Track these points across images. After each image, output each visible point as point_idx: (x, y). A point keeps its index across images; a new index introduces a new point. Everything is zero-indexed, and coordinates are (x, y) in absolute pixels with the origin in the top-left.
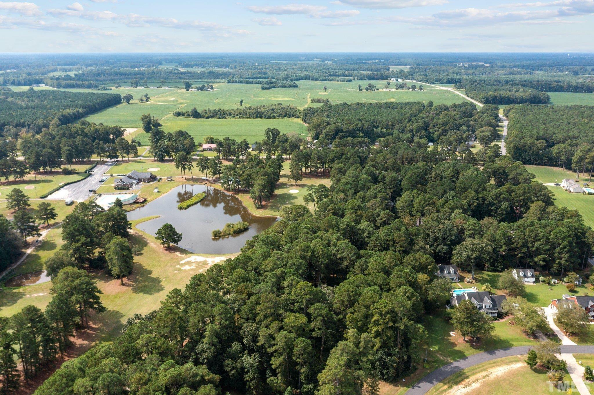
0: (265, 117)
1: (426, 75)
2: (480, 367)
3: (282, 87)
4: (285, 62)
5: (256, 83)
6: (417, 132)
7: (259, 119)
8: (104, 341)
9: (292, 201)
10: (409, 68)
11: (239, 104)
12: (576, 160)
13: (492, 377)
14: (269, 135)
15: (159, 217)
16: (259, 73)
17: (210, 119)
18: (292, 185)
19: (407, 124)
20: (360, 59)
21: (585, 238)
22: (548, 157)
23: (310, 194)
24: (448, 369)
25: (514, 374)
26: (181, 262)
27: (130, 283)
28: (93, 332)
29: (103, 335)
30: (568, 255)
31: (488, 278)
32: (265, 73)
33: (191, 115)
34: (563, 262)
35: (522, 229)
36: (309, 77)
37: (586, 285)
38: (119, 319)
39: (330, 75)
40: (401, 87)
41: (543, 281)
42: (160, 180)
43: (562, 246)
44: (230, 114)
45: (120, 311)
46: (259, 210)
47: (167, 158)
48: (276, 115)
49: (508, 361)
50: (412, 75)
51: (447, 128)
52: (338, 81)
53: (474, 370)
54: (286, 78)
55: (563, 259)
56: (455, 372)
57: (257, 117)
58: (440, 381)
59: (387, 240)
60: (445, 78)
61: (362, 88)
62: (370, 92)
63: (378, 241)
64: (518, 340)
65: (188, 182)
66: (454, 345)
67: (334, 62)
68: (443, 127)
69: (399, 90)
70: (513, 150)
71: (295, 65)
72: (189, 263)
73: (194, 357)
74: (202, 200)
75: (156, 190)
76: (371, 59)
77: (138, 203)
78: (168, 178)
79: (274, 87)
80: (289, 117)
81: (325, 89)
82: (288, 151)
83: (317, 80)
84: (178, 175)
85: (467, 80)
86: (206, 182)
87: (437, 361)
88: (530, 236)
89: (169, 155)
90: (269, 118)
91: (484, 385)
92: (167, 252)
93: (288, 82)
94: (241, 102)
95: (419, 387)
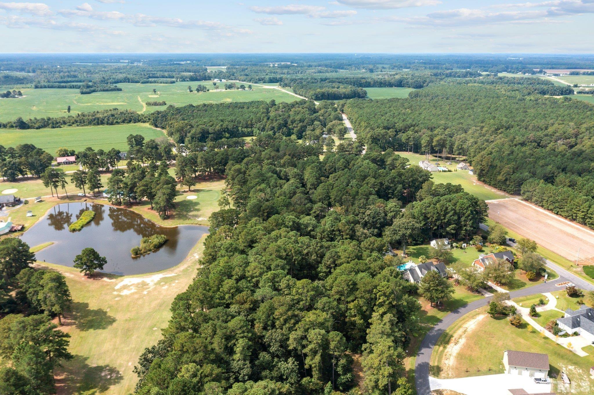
0: (108, 124)
1: (247, 75)
2: (455, 326)
3: (104, 91)
4: (91, 64)
5: (71, 88)
6: (279, 129)
7: (101, 126)
8: (84, 391)
9: (196, 207)
10: (226, 68)
11: (66, 111)
12: (425, 144)
13: (469, 331)
14: (132, 142)
15: (53, 243)
16: (68, 76)
17: (41, 130)
18: (185, 192)
19: (267, 122)
20: (171, 60)
21: (477, 206)
22: (398, 143)
23: (225, 197)
24: (434, 333)
25: (482, 325)
26: (117, 287)
27: (69, 321)
28: (62, 385)
29: (78, 385)
30: (471, 222)
31: (415, 251)
32: (75, 76)
33: (16, 127)
34: (468, 228)
35: (432, 206)
36: (128, 79)
37: (486, 244)
38: (83, 362)
39: (150, 77)
40: (230, 87)
41: (457, 247)
42: (26, 202)
43: (466, 215)
44: (65, 123)
45: (80, 355)
46: (166, 221)
47: (20, 176)
48: (119, 121)
49: (471, 315)
50: (233, 75)
51: (305, 124)
52: (161, 83)
53: (452, 329)
54: (104, 81)
55: (468, 226)
56: (441, 334)
57: (98, 124)
58: (435, 344)
59: (333, 231)
60: (267, 77)
61: (192, 89)
62: (201, 93)
63: (325, 233)
64: (468, 297)
65: (63, 201)
66: (425, 312)
67: (144, 63)
68: (301, 124)
69: (228, 90)
70: (370, 140)
71: (105, 67)
72: (125, 287)
73: (234, 376)
74: (93, 218)
75: (29, 214)
76: (183, 61)
77: (15, 231)
78: (37, 199)
79: (94, 91)
80: (135, 123)
81: (155, 91)
82: (163, 156)
83: (137, 82)
84: (47, 194)
85: (287, 79)
86: (85, 199)
87: (421, 329)
88: (441, 210)
89: (22, 172)
90: (112, 124)
91: (468, 338)
92: (91, 280)
93: (109, 85)
94: (69, 109)
95: (423, 354)
